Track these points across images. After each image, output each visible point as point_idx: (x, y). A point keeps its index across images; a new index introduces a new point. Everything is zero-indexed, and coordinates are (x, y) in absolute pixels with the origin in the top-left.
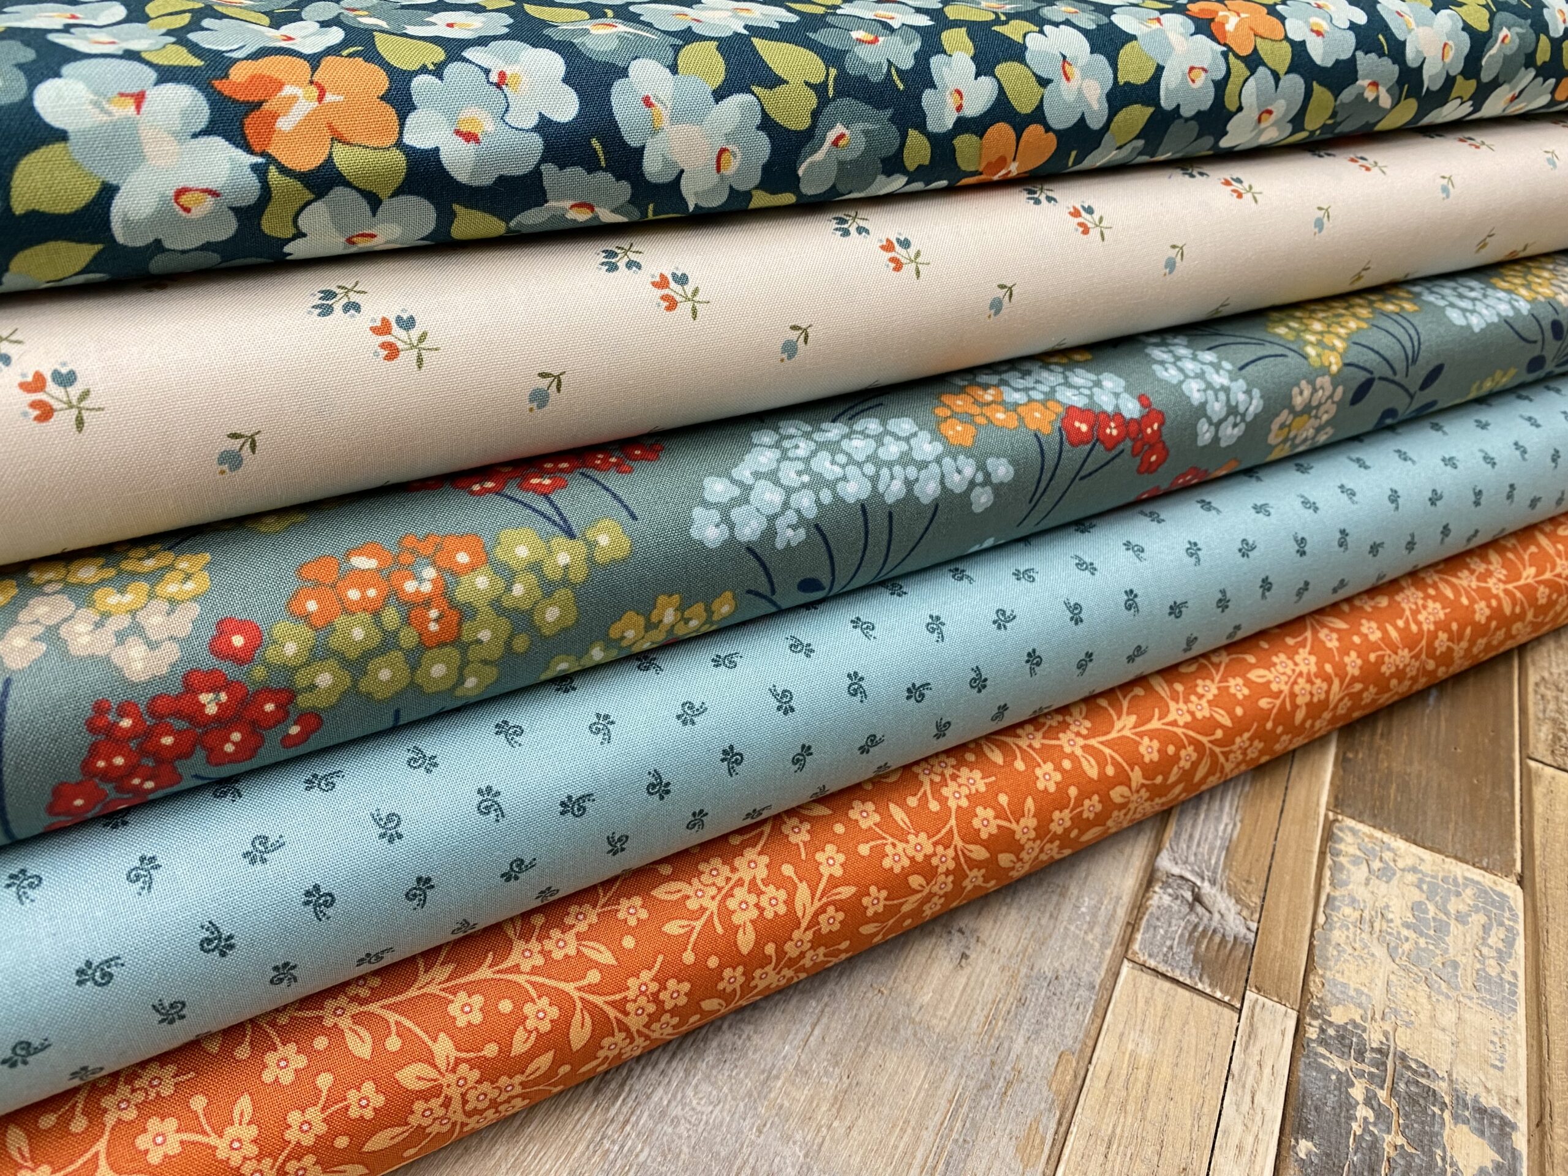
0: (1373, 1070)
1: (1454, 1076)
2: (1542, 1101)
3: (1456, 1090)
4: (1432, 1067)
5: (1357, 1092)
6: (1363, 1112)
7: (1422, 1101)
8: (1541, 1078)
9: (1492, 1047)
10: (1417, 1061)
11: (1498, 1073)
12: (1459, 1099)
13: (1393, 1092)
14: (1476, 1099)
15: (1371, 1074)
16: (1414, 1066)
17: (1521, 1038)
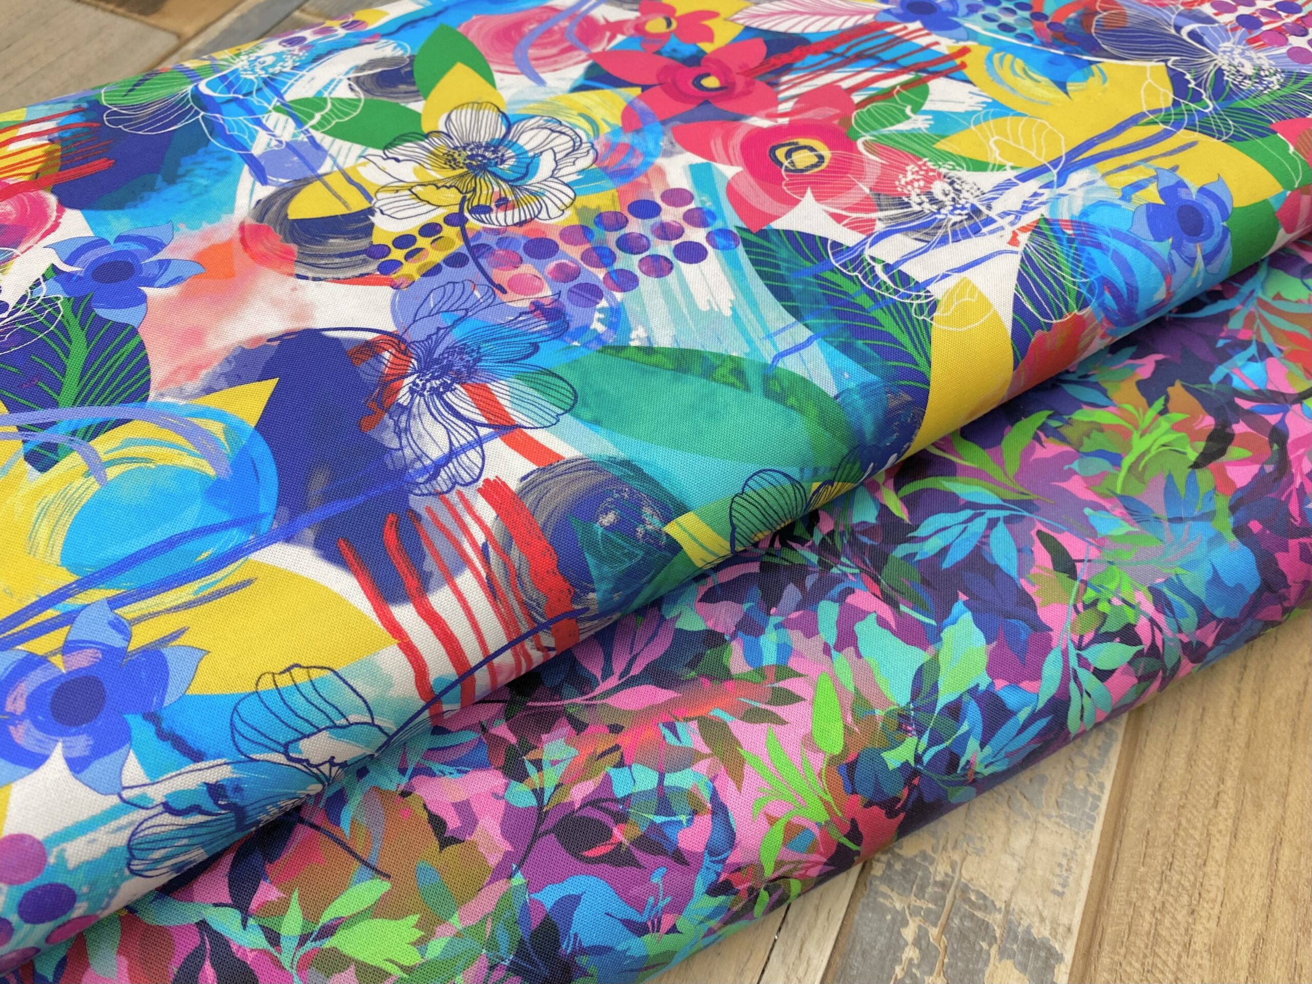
0: (930, 905)
1: (1012, 905)
2: (1095, 926)
3: (1010, 922)
4: (992, 898)
5: (909, 933)
6: (910, 953)
7: (972, 937)
8: (1100, 902)
9: (1057, 871)
10: (978, 893)
11: (1056, 899)
12: (1010, 929)
13: (946, 929)
14: (1028, 931)
15: (929, 910)
16: (973, 898)
17: (1090, 859)
